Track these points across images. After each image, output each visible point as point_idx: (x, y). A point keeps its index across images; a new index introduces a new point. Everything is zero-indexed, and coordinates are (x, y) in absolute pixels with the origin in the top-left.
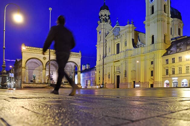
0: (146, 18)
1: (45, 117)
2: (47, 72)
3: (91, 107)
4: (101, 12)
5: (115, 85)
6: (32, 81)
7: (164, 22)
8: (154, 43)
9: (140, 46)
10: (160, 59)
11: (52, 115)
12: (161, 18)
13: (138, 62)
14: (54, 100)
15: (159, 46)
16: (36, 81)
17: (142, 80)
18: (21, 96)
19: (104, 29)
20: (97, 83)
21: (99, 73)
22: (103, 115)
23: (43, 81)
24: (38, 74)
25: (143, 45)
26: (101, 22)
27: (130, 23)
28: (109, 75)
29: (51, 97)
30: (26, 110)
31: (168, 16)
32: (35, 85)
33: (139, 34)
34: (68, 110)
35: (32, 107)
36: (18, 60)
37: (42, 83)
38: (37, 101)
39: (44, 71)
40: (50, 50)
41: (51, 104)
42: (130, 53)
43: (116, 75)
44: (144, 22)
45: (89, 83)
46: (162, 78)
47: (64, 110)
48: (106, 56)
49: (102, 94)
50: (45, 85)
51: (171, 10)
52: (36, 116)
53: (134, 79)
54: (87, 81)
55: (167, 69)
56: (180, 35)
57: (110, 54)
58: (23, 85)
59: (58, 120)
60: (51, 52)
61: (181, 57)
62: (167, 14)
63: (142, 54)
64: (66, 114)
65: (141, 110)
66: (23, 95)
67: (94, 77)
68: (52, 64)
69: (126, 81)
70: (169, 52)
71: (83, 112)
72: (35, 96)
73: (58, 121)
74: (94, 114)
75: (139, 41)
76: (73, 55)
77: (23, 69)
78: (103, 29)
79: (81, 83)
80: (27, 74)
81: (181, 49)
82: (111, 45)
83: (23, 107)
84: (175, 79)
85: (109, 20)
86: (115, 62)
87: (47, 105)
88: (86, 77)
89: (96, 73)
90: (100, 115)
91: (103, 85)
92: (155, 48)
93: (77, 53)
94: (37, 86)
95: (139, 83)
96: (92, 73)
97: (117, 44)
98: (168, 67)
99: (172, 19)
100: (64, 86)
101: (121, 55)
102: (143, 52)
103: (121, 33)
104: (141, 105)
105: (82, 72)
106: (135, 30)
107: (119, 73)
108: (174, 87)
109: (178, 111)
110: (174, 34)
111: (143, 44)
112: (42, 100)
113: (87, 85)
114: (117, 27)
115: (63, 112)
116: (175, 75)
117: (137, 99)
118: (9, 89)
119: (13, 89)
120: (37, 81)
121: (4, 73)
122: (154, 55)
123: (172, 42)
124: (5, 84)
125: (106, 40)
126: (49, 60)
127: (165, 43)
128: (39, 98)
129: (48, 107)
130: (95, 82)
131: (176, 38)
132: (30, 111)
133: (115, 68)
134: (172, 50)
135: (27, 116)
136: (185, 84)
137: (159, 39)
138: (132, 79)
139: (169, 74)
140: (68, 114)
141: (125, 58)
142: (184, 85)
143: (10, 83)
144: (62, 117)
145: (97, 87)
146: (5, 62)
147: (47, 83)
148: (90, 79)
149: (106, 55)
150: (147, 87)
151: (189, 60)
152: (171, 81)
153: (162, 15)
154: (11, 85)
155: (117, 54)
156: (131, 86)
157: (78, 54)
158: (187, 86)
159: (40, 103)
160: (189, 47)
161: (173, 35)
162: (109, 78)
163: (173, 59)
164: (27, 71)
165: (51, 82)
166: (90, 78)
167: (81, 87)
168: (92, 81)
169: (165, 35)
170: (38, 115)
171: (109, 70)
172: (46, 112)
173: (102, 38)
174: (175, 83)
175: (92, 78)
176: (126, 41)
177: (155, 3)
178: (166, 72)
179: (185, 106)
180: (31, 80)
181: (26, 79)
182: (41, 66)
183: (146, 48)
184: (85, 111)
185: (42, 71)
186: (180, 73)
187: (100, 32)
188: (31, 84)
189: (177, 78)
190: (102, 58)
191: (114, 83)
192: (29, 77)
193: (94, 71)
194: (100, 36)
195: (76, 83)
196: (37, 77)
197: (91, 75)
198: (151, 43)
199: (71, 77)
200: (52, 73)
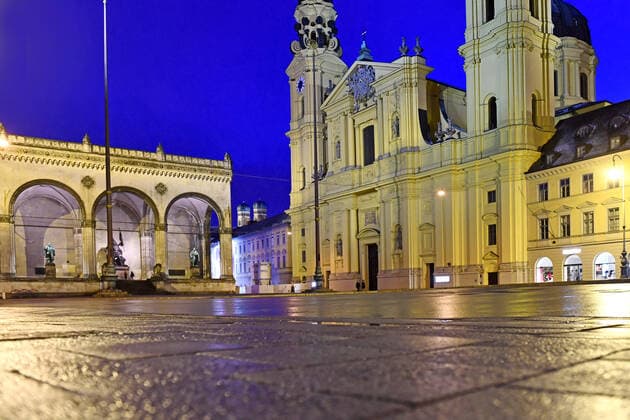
0: (468, 35)
1: (103, 404)
2: (98, 234)
3: (271, 363)
4: (301, 8)
6: (40, 271)
7: (531, 49)
8: (495, 127)
9: (447, 136)
10: (518, 184)
11: (131, 396)
12: (520, 35)
13: (441, 193)
14: (133, 341)
15: (514, 139)
16: (57, 270)
17: (458, 260)
19: (314, 70)
20: (294, 275)
21: (303, 234)
22: (312, 389)
23: (85, 271)
24: (65, 245)
25: (459, 134)
26: (304, 48)
27: (410, 53)
28: (339, 244)
29: (121, 330)
30: (29, 381)
31: (544, 30)
32: (54, 287)
33: (445, 92)
34: (188, 377)
35: (52, 369)
37: (81, 277)
38: (69, 347)
39: (88, 231)
40: (107, 151)
41: (122, 356)
42: (413, 161)
44: (460, 48)
45: (264, 275)
46: (529, 250)
47: (172, 377)
48: (324, 175)
49: (315, 315)
50: (96, 286)
51: (552, 7)
52: (69, 404)
53: (430, 255)
54: (257, 266)
55: (544, 217)
56: (586, 98)
57: (342, 164)
58: (4, 288)
59: (151, 415)
60: (111, 158)
61: (591, 176)
62: (539, 23)
63: (456, 164)
64: (183, 392)
65: (447, 365)
66: (9, 328)
67: (285, 251)
68: (118, 205)
69: (401, 262)
70: (549, 158)
71: (244, 380)
72: (59, 329)
73: (154, 416)
74: (283, 385)
75: (446, 117)
76: (201, 170)
78: (311, 73)
79: (235, 277)
80: (22, 243)
81: (589, 148)
82: (345, 133)
83: (16, 372)
84: (572, 254)
85: (334, 39)
86: (358, 194)
87: (106, 361)
88: (254, 253)
89: (290, 236)
90: (303, 389)
91: (317, 278)
92: (502, 143)
93: (215, 163)
94: (61, 291)
95: (448, 269)
96: (275, 236)
97: (365, 130)
98: (545, 211)
99: (558, 40)
100: (168, 288)
101: (381, 170)
102: (458, 156)
103: (378, 88)
104: (451, 347)
105: (236, 232)
106: (427, 79)
107: (376, 233)
108: (569, 283)
109: (572, 365)
110: (566, 94)
111: (459, 128)
112: (86, 343)
113: (257, 281)
114: (363, 66)
115: (169, 383)
116: (573, 240)
117: (439, 328)
120: (63, 269)
122: (499, 169)
123: (561, 122)
125: (325, 115)
126: (105, 189)
127: (535, 125)
128: (74, 335)
129: (112, 369)
130: (287, 270)
131: (571, 109)
132: (46, 387)
133: (362, 216)
134: (558, 149)
135: (37, 403)
136: (605, 268)
137: (514, 109)
138: (422, 256)
139: (550, 235)
140: (188, 391)
141: (397, 181)
142: (604, 275)
144: (166, 403)
145: (298, 287)
147: (103, 279)
148: (267, 257)
149: (326, 170)
150: (475, 284)
151: (617, 186)
152: (558, 260)
153: (523, 24)
155: (366, 164)
156: (419, 280)
157: (219, 167)
158: (612, 278)
159: (82, 356)
160: (618, 141)
161: (562, 97)
162: (340, 253)
163: (563, 182)
164: (21, 231)
165: (118, 273)
166: (267, 255)
167: (234, 289)
168: (276, 266)
169: (533, 95)
170: (77, 398)
171: (339, 224)
172: (107, 386)
173: (309, 107)
174: (572, 268)
175: (276, 257)
176: (398, 119)
178: (539, 230)
179: (595, 347)
180: (39, 266)
181: (16, 264)
182: (76, 213)
183: (470, 144)
184: (249, 379)
186: (588, 231)
187: (300, 85)
188: (35, 280)
189: (578, 251)
190: (309, 179)
191: (359, 272)
192: (27, 254)
193: (282, 229)
194: (300, 99)
195: (216, 273)
196: (60, 255)
197: (273, 242)
198: (487, 127)
199: (196, 253)
200: (121, 239)
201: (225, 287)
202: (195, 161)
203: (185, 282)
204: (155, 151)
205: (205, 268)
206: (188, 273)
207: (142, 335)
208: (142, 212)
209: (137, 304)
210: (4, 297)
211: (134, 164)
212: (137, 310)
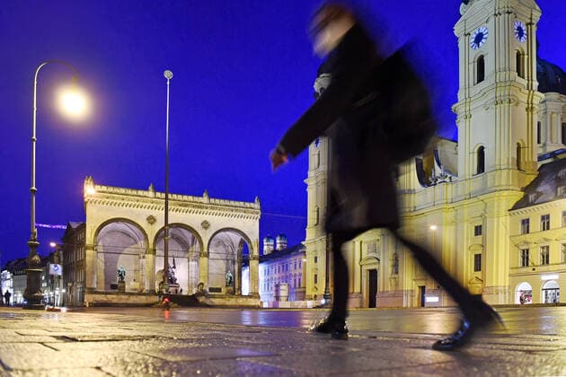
0: (461, 95)
2: (157, 258)
4: (319, 80)
5: (362, 298)
6: (114, 287)
7: (517, 104)
8: (483, 171)
9: (439, 180)
10: (502, 219)
12: (507, 93)
13: (434, 228)
14: (185, 345)
15: (500, 181)
16: (126, 287)
18: (86, 334)
20: (307, 293)
21: (316, 261)
23: (147, 288)
24: (133, 267)
25: (450, 178)
29: (176, 336)
31: (529, 88)
32: (123, 299)
33: (439, 144)
36: (74, 225)
37: (144, 291)
39: (150, 256)
40: (167, 196)
42: (410, 202)
43: (365, 268)
44: (453, 107)
45: (284, 292)
46: (510, 275)
51: (537, 68)
53: (422, 279)
54: (277, 286)
55: (525, 247)
58: (89, 298)
60: (169, 202)
62: (525, 82)
63: (447, 203)
66: (93, 331)
67: (300, 275)
68: (173, 237)
69: (397, 285)
70: (531, 197)
72: (128, 333)
75: (439, 165)
76: (236, 211)
77: (88, 252)
79: (260, 293)
80: (102, 266)
83: (99, 369)
84: (550, 279)
88: (277, 276)
89: (305, 263)
91: (326, 296)
92: (489, 185)
93: (248, 204)
94: (129, 302)
95: (437, 291)
96: (293, 262)
98: (526, 243)
99: (542, 95)
100: (208, 302)
102: (449, 197)
105: (262, 259)
107: (376, 261)
108: (547, 305)
110: (548, 142)
111: (450, 173)
112: (149, 345)
113: (278, 298)
116: (551, 268)
118: (49, 310)
119: (59, 310)
120: (130, 285)
121: (34, 265)
122: (486, 207)
123: (543, 166)
124: (36, 294)
126: (163, 225)
127: (519, 169)
128: (141, 339)
130: (302, 290)
131: (553, 154)
133: (365, 247)
134: (540, 189)
137: (499, 156)
138: (415, 280)
139: (530, 263)
143: (51, 293)
145: (310, 304)
146: (36, 230)
148: (286, 279)
152: (537, 284)
153: (511, 83)
154: (54, 297)
156: (412, 300)
157: (251, 208)
161: (545, 145)
163: (543, 218)
164: (101, 257)
166: (287, 277)
167: (259, 303)
168: (293, 286)
169: (518, 144)
173: (324, 159)
174: (549, 292)
175: (293, 279)
177: (487, 47)
178: (520, 259)
180: (113, 283)
181: (97, 281)
182: (142, 243)
183: (460, 187)
185: (144, 257)
188: (110, 294)
189: (556, 277)
190: (322, 216)
191: (361, 293)
192: (105, 274)
193: (298, 257)
194: (317, 153)
195: (246, 290)
196: (129, 276)
197: (292, 266)
198: (476, 172)
199: (230, 275)
200: (174, 263)
201: (252, 302)
202: (232, 203)
203: (221, 297)
204: (202, 196)
205: (237, 287)
206: (224, 291)
207: (192, 341)
208: (190, 243)
209: (184, 314)
210: (87, 305)
211: (186, 206)
212: (185, 318)
